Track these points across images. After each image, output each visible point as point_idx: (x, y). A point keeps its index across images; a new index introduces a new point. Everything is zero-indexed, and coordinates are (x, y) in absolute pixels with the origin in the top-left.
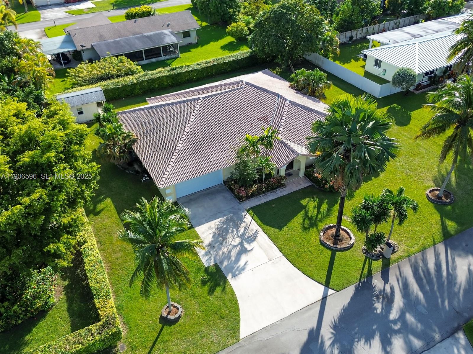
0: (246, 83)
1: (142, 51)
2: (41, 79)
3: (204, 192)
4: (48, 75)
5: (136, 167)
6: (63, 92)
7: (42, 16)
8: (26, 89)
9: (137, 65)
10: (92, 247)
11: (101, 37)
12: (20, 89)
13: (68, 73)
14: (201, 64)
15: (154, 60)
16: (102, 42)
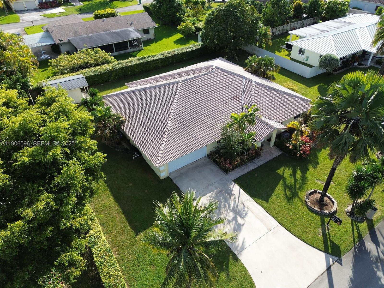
0: (216, 67)
1: (112, 44)
2: (26, 68)
3: (191, 166)
4: (32, 65)
5: (125, 145)
6: (48, 80)
7: (21, 18)
8: (13, 77)
9: (111, 56)
10: (98, 234)
11: (76, 33)
12: (7, 77)
13: (51, 63)
14: (164, 54)
15: (122, 52)
16: (77, 37)
